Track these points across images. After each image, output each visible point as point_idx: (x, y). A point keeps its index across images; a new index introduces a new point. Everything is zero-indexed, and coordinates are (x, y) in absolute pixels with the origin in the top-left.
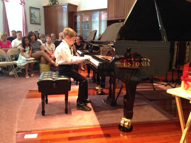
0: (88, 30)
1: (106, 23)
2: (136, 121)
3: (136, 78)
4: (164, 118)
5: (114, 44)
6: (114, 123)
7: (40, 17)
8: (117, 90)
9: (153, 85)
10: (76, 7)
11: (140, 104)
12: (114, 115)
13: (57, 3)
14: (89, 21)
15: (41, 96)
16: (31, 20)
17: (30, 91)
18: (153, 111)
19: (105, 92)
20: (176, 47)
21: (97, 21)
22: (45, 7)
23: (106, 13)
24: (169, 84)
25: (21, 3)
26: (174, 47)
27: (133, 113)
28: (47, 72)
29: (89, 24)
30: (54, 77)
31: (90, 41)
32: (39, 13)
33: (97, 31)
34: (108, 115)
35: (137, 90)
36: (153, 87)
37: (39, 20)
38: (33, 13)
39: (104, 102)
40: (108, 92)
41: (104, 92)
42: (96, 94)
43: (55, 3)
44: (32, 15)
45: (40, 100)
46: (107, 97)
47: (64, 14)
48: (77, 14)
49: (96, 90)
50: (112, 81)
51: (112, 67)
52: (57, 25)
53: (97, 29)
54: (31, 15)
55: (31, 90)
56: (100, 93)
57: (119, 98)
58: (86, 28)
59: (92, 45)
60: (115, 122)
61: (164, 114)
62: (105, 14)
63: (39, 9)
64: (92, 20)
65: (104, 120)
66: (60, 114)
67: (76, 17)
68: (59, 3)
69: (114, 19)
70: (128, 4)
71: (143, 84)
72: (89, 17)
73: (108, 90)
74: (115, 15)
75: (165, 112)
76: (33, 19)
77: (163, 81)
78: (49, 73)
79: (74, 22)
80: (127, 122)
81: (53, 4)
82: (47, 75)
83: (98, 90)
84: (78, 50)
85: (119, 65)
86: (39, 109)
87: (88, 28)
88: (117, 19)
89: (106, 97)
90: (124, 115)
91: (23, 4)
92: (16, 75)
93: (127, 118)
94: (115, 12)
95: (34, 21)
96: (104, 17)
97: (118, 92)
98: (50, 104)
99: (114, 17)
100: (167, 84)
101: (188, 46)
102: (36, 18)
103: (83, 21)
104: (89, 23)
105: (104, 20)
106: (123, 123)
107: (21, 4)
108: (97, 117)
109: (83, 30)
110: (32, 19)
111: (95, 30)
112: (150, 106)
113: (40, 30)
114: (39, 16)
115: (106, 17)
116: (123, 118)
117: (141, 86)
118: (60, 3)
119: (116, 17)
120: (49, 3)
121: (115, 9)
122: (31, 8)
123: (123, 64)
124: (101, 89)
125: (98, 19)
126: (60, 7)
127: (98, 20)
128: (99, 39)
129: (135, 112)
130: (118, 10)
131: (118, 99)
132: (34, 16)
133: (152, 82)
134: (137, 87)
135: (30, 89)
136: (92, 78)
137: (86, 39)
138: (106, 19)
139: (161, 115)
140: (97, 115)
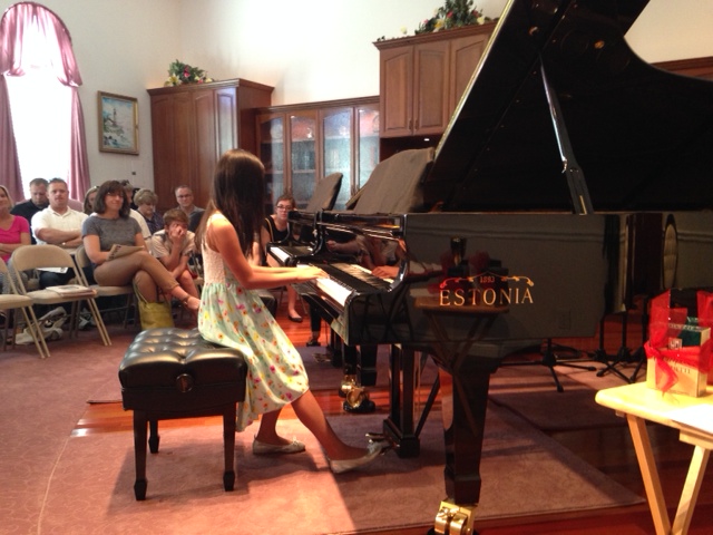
0: (311, 171)
1: (376, 146)
2: (493, 513)
3: (491, 346)
4: (595, 500)
5: (402, 224)
6: (412, 522)
7: (136, 127)
8: (421, 395)
9: (553, 370)
10: (267, 91)
11: (507, 445)
12: (409, 491)
13: (197, 78)
14: (314, 142)
15: (132, 424)
16: (103, 141)
17: (92, 403)
18: (558, 471)
19: (377, 403)
20: (625, 231)
21: (343, 140)
22: (154, 94)
23: (376, 114)
24: (611, 369)
25: (65, 79)
26: (619, 230)
27: (479, 482)
28: (159, 333)
29: (317, 152)
30: (182, 351)
31: (318, 214)
32: (131, 116)
33: (342, 176)
34: (389, 493)
35: (490, 392)
36: (553, 380)
37: (131, 139)
38: (112, 112)
39: (374, 440)
40: (387, 402)
41: (374, 404)
42: (342, 411)
43: (191, 79)
44: (105, 121)
45: (128, 440)
46: (385, 421)
47: (222, 116)
48: (272, 116)
49: (344, 394)
50: (401, 362)
51: (402, 307)
52: (199, 156)
53: (346, 170)
54: (103, 122)
55: (95, 400)
56: (356, 405)
57: (426, 424)
58: (306, 164)
59: (324, 227)
60: (414, 518)
61: (596, 484)
62: (373, 118)
63: (134, 100)
64: (328, 138)
66: (203, 492)
67: (267, 127)
68: (205, 79)
69: (406, 133)
70: (453, 81)
71: (517, 367)
72: (314, 126)
73: (387, 394)
74: (409, 119)
75: (601, 476)
76: (110, 138)
77: (592, 357)
78: (166, 335)
79: (262, 145)
80: (457, 519)
81: (185, 82)
82: (156, 341)
83: (351, 394)
84: (276, 245)
85: (425, 299)
86: (123, 473)
87: (312, 166)
88: (416, 132)
89: (379, 420)
90: (447, 492)
91: (73, 84)
92: (40, 343)
93: (459, 502)
94: (406, 108)
95: (115, 141)
96: (370, 125)
97: (426, 400)
98: (169, 453)
99: (405, 127)
100: (605, 366)
101: (670, 228)
102: (120, 131)
103: (294, 140)
104: (315, 149)
105: (369, 139)
106: (445, 522)
107: (67, 84)
108: (346, 503)
109: (295, 172)
110: (107, 135)
111: (337, 174)
112: (545, 454)
113: (134, 173)
114: (132, 127)
115: (377, 126)
116: (443, 504)
117: (511, 376)
118: (209, 80)
119: (411, 128)
120: (169, 79)
121: (406, 98)
122: (103, 96)
123: (436, 295)
124: (362, 389)
125: (347, 132)
126: (209, 93)
127: (349, 137)
128: (352, 206)
129: (489, 478)
130: (419, 103)
131: (424, 431)
132: (115, 125)
133: (551, 363)
134: (493, 381)
135: (90, 398)
136: (328, 347)
137: (304, 206)
138: (377, 134)
139: (588, 488)
140: (344, 494)
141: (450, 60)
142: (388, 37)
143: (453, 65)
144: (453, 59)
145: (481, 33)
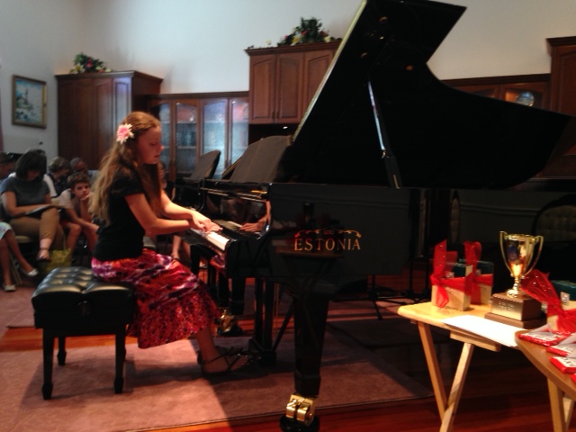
0: (193, 147)
1: (245, 130)
2: (329, 403)
7: (44, 105)
9: (376, 305)
10: (157, 82)
11: (340, 358)
12: (267, 390)
13: (98, 68)
14: (195, 125)
16: (15, 115)
19: (244, 328)
21: (219, 124)
22: (60, 78)
23: (246, 105)
26: (420, 201)
27: (319, 380)
28: (68, 270)
29: (197, 132)
30: (84, 284)
31: (201, 182)
32: (41, 95)
33: (220, 153)
34: (252, 392)
35: (328, 320)
36: (375, 311)
37: (39, 115)
40: (252, 327)
41: (241, 329)
42: (216, 334)
43: (93, 69)
46: (250, 340)
47: (119, 99)
48: (161, 102)
49: (218, 322)
51: (265, 255)
52: (98, 131)
54: (16, 100)
56: (227, 330)
58: (188, 141)
59: (206, 192)
60: (271, 409)
61: (402, 383)
62: (243, 108)
63: (43, 83)
64: (207, 122)
65: (239, 408)
68: (105, 69)
69: (270, 121)
70: (306, 83)
71: (349, 302)
72: (195, 111)
73: (253, 322)
74: (272, 111)
75: (407, 378)
78: (72, 272)
80: (303, 407)
81: (88, 71)
82: (65, 276)
83: (224, 321)
85: (282, 247)
87: (193, 143)
88: (276, 121)
89: (245, 340)
90: (296, 388)
93: (304, 395)
95: (26, 117)
96: (240, 113)
99: (269, 117)
102: (30, 108)
103: (179, 122)
104: (196, 130)
105: (241, 124)
106: (294, 409)
108: (220, 399)
109: (180, 147)
110: (19, 110)
111: (216, 151)
112: (367, 363)
113: (41, 143)
114: (40, 105)
115: (246, 114)
116: (293, 397)
117: (346, 309)
118: (108, 70)
119: (273, 117)
120: (74, 68)
121: (270, 94)
122: (17, 79)
124: (232, 317)
125: (224, 118)
126: (108, 81)
127: (224, 122)
128: (228, 176)
129: (327, 381)
130: (280, 99)
132: (26, 102)
133: (374, 299)
137: (189, 175)
138: (246, 121)
140: (218, 392)
141: (304, 67)
142: (257, 46)
143: (306, 72)
144: (306, 68)
145: (328, 49)
